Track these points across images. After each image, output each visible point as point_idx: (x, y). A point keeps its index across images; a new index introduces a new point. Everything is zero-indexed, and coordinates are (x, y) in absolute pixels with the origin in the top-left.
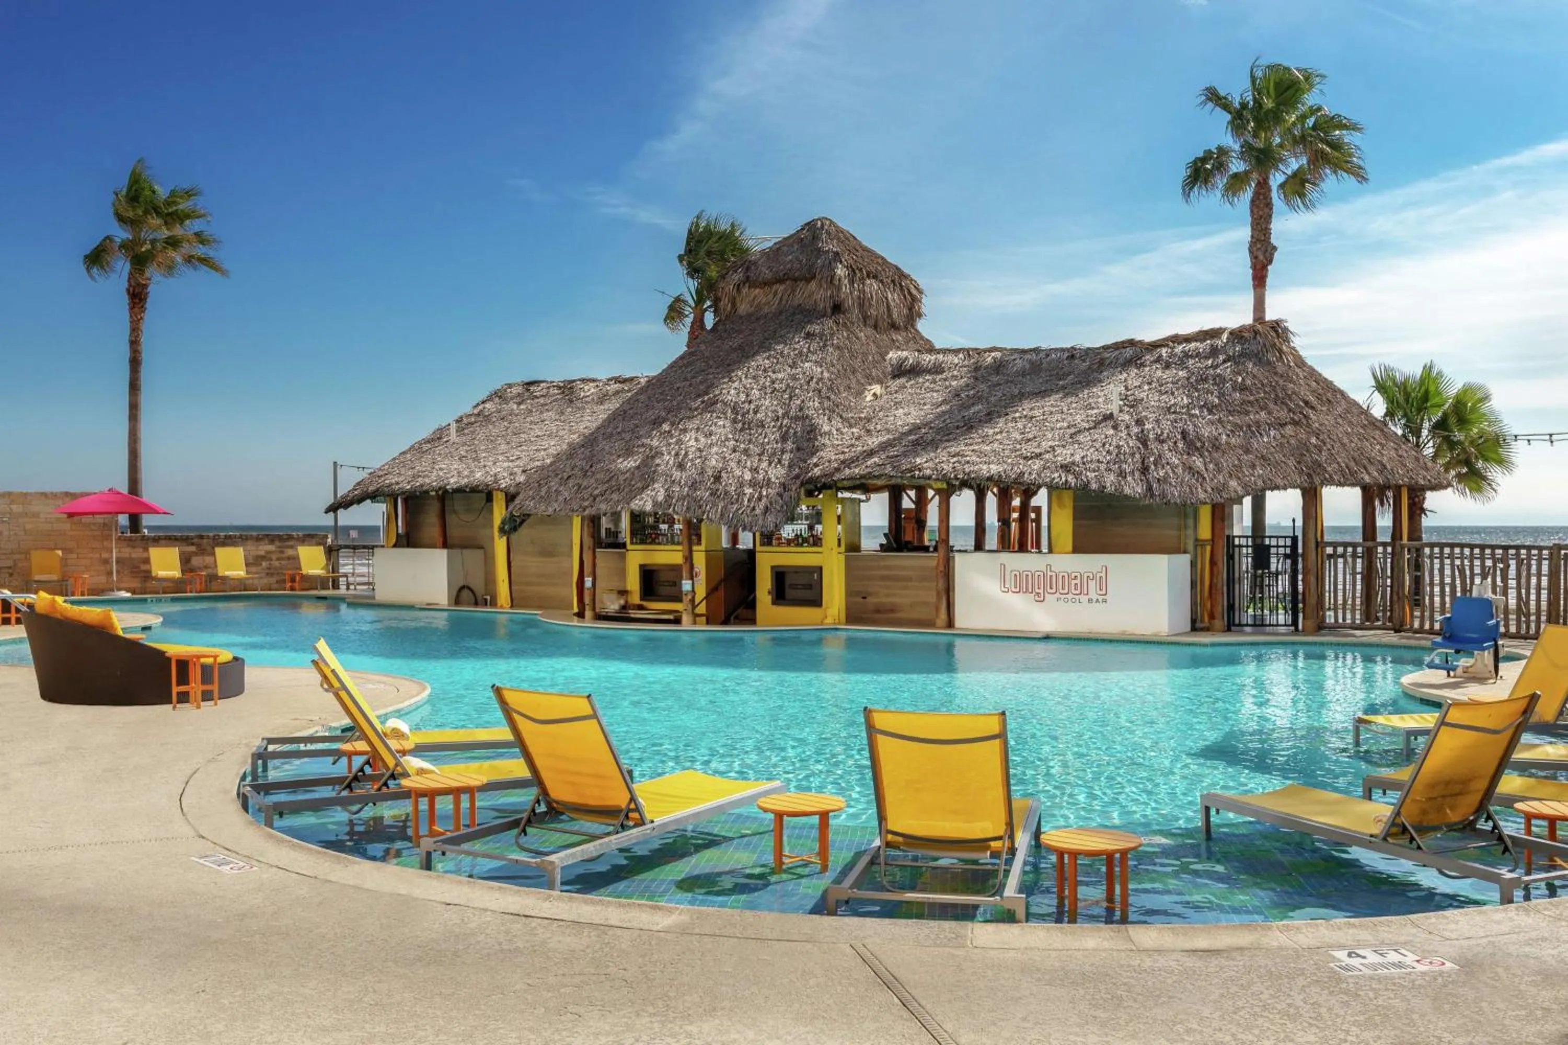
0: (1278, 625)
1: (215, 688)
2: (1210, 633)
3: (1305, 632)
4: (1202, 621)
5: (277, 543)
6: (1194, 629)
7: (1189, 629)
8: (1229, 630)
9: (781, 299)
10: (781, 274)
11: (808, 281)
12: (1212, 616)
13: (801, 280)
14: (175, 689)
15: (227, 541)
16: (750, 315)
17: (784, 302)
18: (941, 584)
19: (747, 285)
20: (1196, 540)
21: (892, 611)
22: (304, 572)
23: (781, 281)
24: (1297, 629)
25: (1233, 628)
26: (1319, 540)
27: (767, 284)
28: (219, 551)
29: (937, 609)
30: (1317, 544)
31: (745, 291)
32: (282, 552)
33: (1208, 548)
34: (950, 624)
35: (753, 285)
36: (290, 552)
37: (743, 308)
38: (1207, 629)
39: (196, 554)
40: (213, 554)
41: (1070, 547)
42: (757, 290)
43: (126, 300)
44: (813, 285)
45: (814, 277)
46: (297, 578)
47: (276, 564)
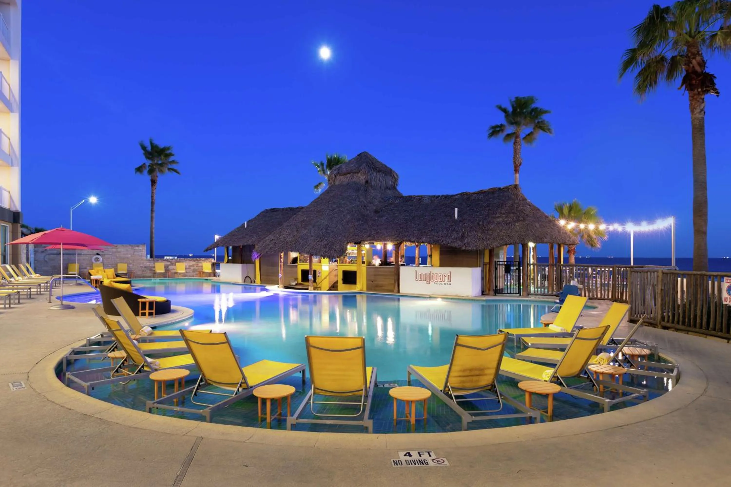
0: (513, 293)
1: (154, 311)
2: (489, 296)
3: (523, 296)
4: (486, 291)
5: (196, 262)
6: (483, 294)
7: (481, 294)
8: (495, 295)
9: (349, 180)
10: (349, 171)
11: (358, 173)
12: (489, 290)
13: (355, 173)
14: (141, 312)
15: (180, 261)
16: (339, 185)
17: (350, 180)
18: (396, 277)
19: (338, 175)
20: (484, 263)
21: (381, 286)
22: (204, 271)
23: (349, 173)
24: (520, 295)
25: (497, 294)
26: (528, 262)
27: (345, 174)
28: (177, 264)
29: (395, 286)
30: (528, 264)
31: (338, 177)
32: (198, 265)
33: (488, 266)
34: (399, 291)
35: (340, 175)
36: (200, 265)
37: (337, 183)
38: (488, 295)
39: (170, 265)
40: (175, 265)
41: (438, 265)
42: (342, 177)
43: (150, 183)
44: (359, 174)
45: (359, 172)
46: (202, 273)
47: (196, 268)
